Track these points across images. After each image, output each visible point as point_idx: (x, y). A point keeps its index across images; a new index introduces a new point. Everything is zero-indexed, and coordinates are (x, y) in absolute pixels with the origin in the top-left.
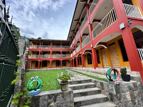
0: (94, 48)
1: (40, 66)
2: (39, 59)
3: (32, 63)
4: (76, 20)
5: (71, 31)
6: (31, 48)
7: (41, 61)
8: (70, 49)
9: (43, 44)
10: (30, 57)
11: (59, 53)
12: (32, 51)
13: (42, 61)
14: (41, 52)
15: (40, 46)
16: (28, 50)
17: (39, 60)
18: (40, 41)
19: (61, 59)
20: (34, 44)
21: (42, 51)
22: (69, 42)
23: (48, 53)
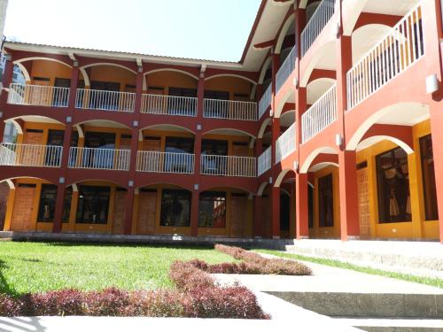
2: (64, 172)
8: (259, 124)
9: (87, 83)
13: (75, 190)
17: (62, 180)
18: (71, 62)
21: (82, 126)
23: (118, 138)
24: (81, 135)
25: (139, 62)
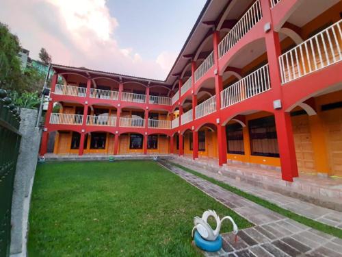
0: (286, 111)
1: (85, 147)
2: (84, 127)
3: (60, 136)
4: (208, 23)
5: (184, 56)
6: (58, 92)
7: (88, 134)
8: (172, 107)
9: (95, 86)
10: (55, 119)
11: (140, 113)
12: (62, 103)
13: (90, 134)
14: (89, 108)
15: (88, 89)
16: (51, 99)
17: (83, 131)
18: (88, 76)
19: (146, 129)
20: (69, 83)
21: (93, 106)
22: (171, 87)
23: (110, 111)
24: (92, 109)
25: (121, 78)
